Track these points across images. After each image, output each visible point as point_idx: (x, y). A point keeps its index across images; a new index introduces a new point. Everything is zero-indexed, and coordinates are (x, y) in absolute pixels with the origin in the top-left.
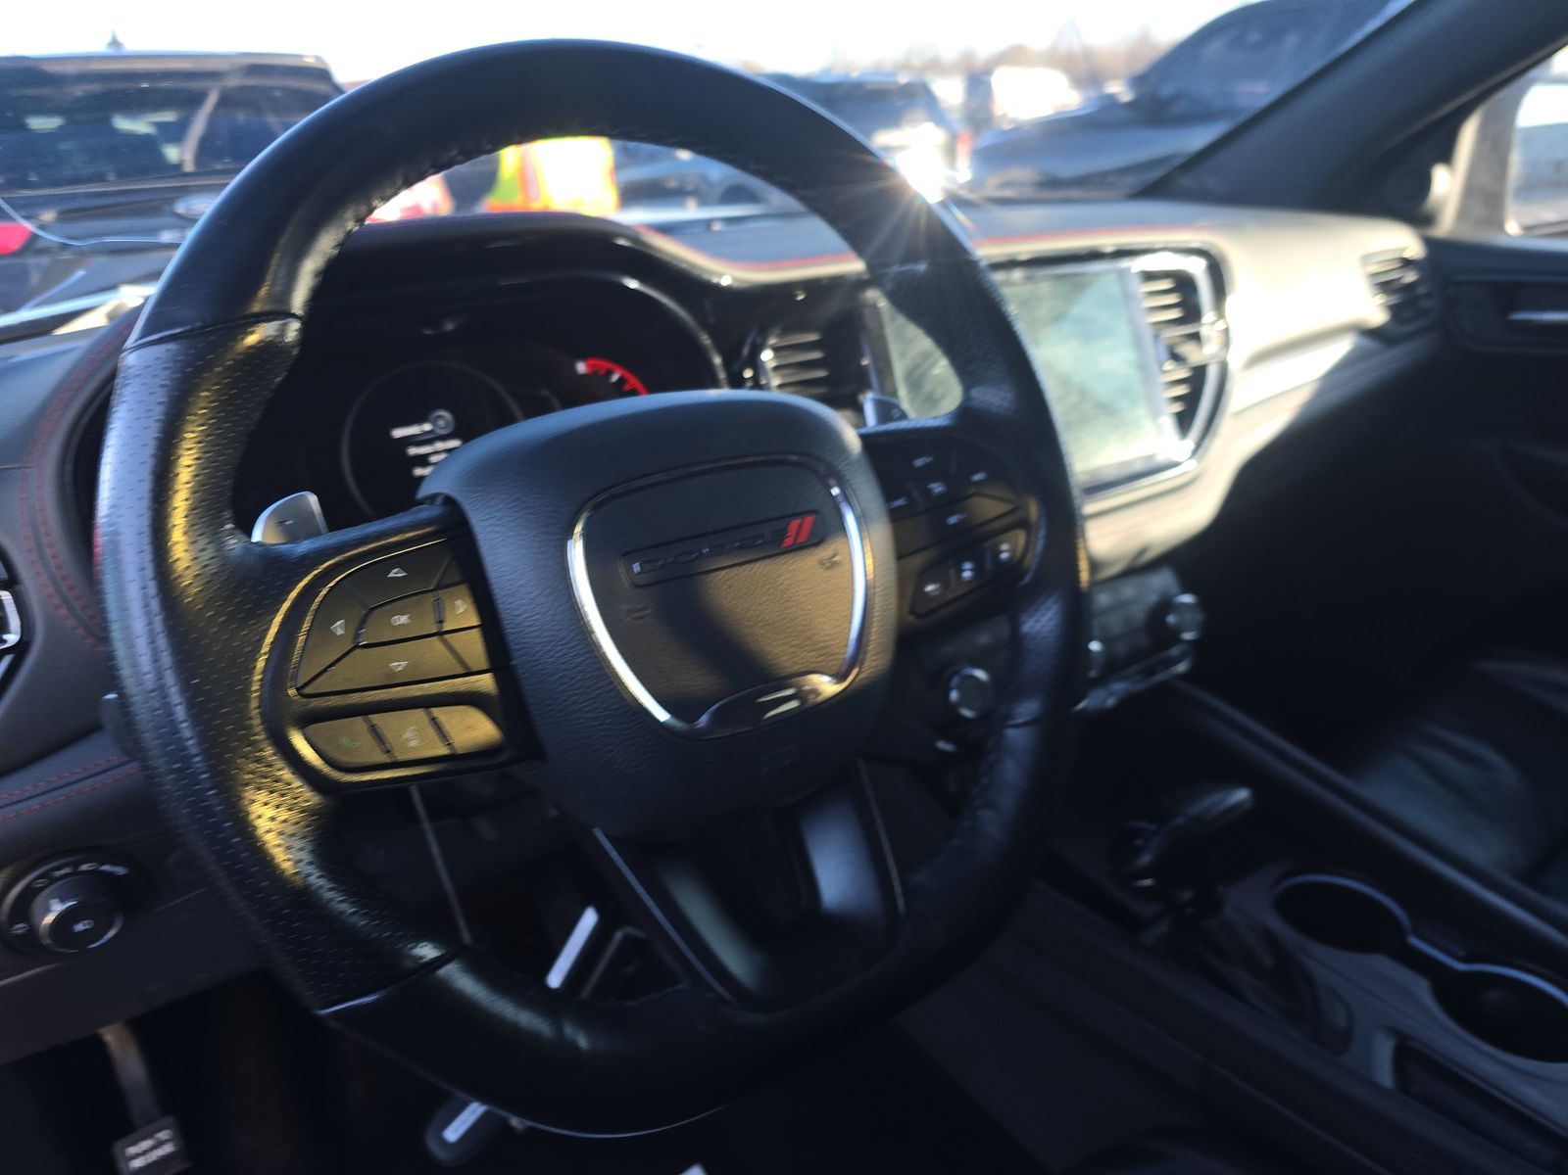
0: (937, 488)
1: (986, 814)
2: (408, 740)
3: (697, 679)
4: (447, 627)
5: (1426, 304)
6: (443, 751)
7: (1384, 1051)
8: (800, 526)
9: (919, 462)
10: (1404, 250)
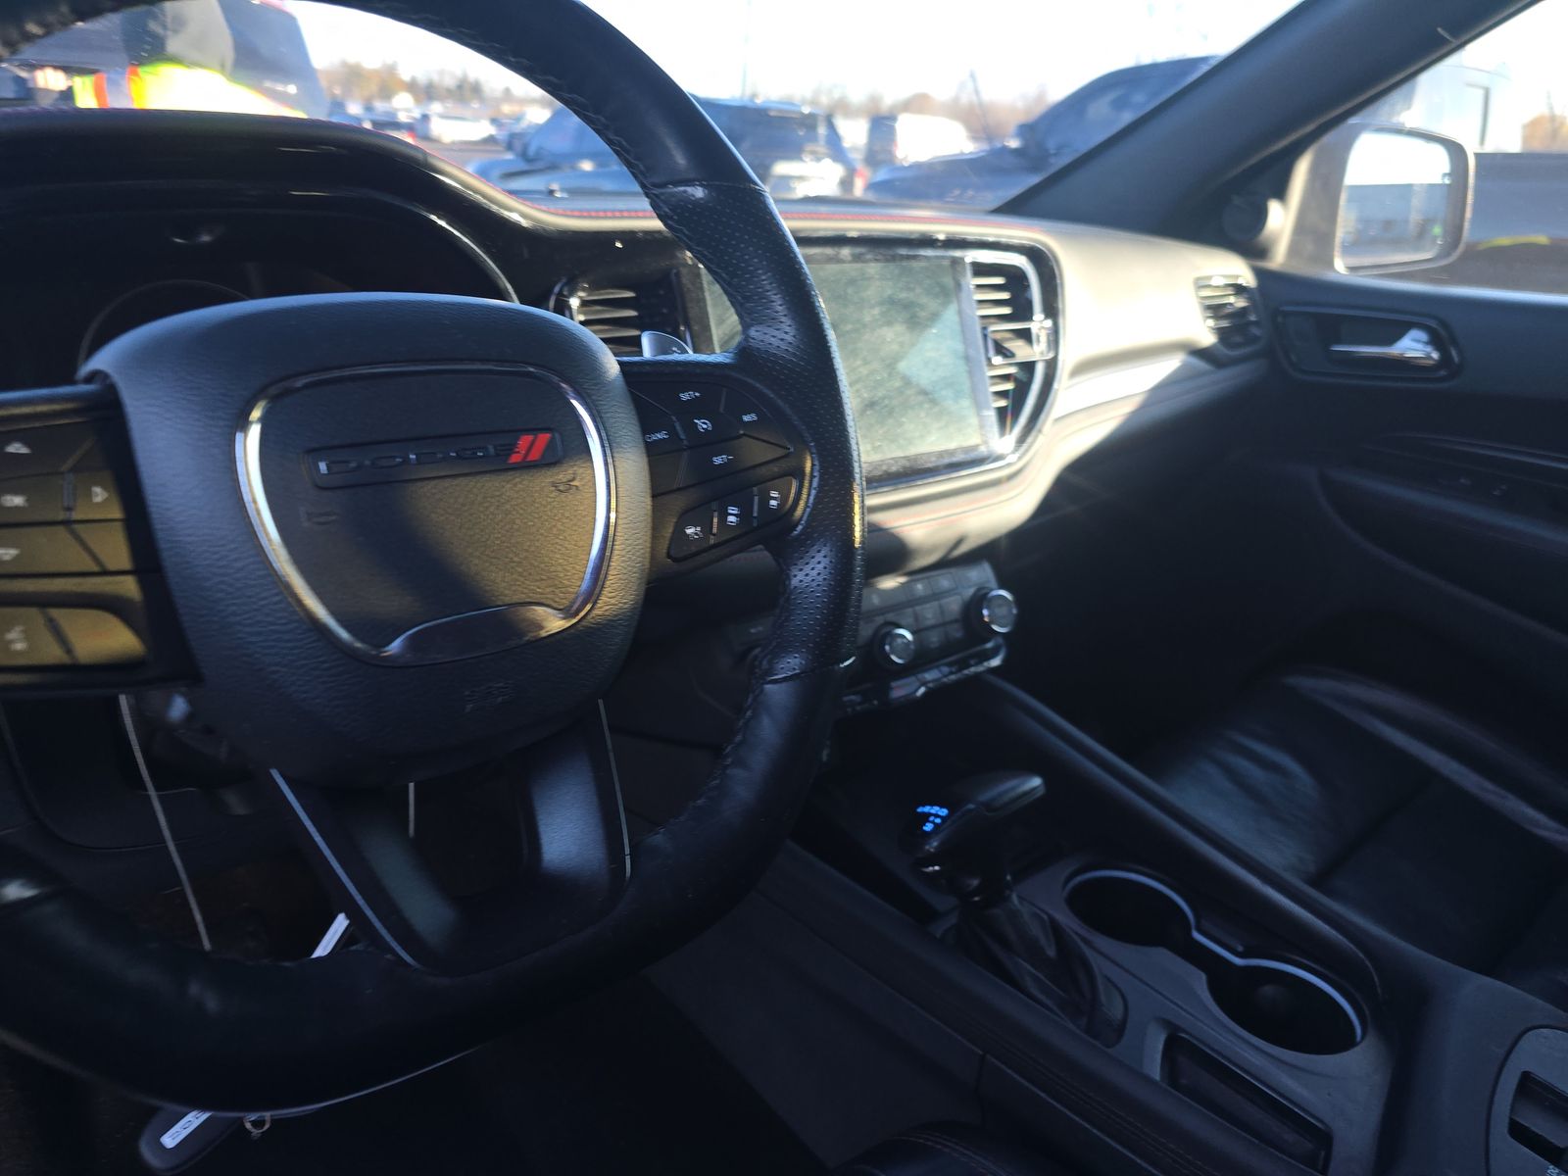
0: (703, 425)
1: (737, 773)
2: (12, 642)
3: (387, 599)
4: (76, 515)
5: (1255, 331)
6: (65, 659)
7: (1157, 1041)
8: (532, 443)
9: (685, 397)
10: (1237, 277)
